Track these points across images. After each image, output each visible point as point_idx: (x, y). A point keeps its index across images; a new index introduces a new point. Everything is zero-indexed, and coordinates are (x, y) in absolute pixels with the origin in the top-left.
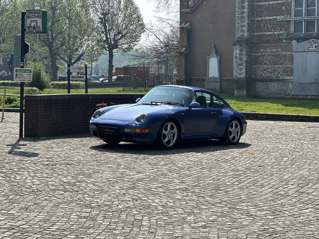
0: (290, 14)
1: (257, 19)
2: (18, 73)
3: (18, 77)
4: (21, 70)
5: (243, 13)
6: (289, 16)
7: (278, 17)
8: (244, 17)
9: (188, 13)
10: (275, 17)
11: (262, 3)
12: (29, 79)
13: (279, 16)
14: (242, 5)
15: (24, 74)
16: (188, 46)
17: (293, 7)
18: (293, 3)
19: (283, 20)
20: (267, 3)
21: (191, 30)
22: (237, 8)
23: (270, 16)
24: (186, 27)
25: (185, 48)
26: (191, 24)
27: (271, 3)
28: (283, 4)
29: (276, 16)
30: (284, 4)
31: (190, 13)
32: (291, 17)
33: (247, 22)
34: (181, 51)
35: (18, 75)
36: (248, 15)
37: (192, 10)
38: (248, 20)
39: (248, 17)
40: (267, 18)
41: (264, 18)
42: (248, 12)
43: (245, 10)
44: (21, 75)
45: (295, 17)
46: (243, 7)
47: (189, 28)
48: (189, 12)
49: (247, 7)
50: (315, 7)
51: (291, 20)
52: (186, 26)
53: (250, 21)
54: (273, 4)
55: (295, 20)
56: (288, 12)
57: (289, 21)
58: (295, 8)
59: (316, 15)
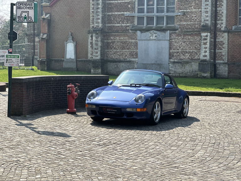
0: (135, 11)
1: (108, 14)
2: (8, 58)
3: (8, 62)
4: (10, 55)
5: (98, 8)
6: (134, 12)
7: (125, 13)
8: (99, 12)
9: (48, 6)
10: (122, 13)
11: (112, 2)
12: (17, 64)
13: (126, 12)
14: (97, 2)
15: (13, 59)
16: (48, 34)
17: (136, 6)
18: (136, 3)
19: (130, 15)
20: (116, 2)
21: (50, 20)
22: (91, 5)
23: (119, 12)
24: (47, 18)
25: (46, 35)
26: (50, 16)
27: (119, 1)
28: (129, 3)
29: (124, 12)
30: (130, 3)
31: (49, 6)
32: (135, 13)
33: (101, 15)
34: (43, 37)
35: (8, 60)
36: (102, 11)
37: (51, 4)
38: (102, 14)
39: (102, 12)
40: (116, 13)
41: (113, 13)
42: (102, 8)
43: (99, 6)
44: (11, 60)
45: (138, 13)
46: (98, 4)
47: (49, 19)
48: (49, 5)
49: (101, 4)
50: (154, 6)
51: (135, 16)
52: (47, 17)
53: (103, 15)
54: (120, 3)
55: (138, 16)
56: (133, 9)
57: (134, 16)
58: (138, 6)
59: (155, 12)
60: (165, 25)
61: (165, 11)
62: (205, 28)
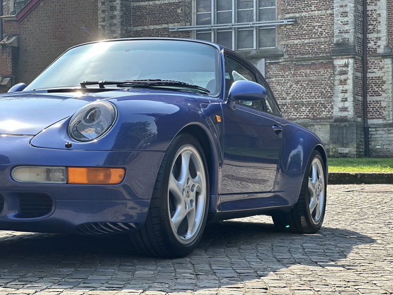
0: (190, 22)
1: (135, 29)
5: (113, 17)
6: (189, 24)
7: (171, 26)
8: (115, 25)
9: (13, 21)
10: (165, 26)
11: (143, 3)
13: (171, 23)
14: (111, 4)
16: (14, 76)
17: (194, 10)
18: (194, 4)
19: (179, 30)
20: (151, 3)
21: (18, 48)
22: (99, 12)
23: (157, 24)
24: (11, 43)
25: (9, 79)
26: (19, 40)
27: (157, 2)
28: (177, 5)
29: (167, 23)
30: (180, 4)
31: (16, 21)
32: (191, 25)
33: (119, 32)
34: (2, 84)
36: (122, 22)
37: (20, 16)
38: (122, 30)
39: (122, 25)
40: (152, 27)
41: (146, 27)
42: (122, 17)
43: (115, 13)
45: (197, 25)
46: (113, 8)
47: (16, 45)
48: (15, 19)
49: (118, 8)
50: (231, 9)
51: (191, 31)
52: (10, 41)
53: (124, 32)
54: (160, 5)
55: (197, 31)
56: (187, 17)
57: (188, 32)
58: (197, 12)
59: (233, 22)
60: (255, 48)
61: (255, 18)
62: (342, 49)
